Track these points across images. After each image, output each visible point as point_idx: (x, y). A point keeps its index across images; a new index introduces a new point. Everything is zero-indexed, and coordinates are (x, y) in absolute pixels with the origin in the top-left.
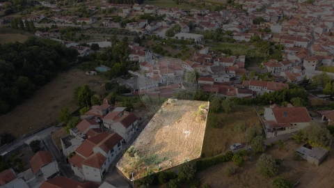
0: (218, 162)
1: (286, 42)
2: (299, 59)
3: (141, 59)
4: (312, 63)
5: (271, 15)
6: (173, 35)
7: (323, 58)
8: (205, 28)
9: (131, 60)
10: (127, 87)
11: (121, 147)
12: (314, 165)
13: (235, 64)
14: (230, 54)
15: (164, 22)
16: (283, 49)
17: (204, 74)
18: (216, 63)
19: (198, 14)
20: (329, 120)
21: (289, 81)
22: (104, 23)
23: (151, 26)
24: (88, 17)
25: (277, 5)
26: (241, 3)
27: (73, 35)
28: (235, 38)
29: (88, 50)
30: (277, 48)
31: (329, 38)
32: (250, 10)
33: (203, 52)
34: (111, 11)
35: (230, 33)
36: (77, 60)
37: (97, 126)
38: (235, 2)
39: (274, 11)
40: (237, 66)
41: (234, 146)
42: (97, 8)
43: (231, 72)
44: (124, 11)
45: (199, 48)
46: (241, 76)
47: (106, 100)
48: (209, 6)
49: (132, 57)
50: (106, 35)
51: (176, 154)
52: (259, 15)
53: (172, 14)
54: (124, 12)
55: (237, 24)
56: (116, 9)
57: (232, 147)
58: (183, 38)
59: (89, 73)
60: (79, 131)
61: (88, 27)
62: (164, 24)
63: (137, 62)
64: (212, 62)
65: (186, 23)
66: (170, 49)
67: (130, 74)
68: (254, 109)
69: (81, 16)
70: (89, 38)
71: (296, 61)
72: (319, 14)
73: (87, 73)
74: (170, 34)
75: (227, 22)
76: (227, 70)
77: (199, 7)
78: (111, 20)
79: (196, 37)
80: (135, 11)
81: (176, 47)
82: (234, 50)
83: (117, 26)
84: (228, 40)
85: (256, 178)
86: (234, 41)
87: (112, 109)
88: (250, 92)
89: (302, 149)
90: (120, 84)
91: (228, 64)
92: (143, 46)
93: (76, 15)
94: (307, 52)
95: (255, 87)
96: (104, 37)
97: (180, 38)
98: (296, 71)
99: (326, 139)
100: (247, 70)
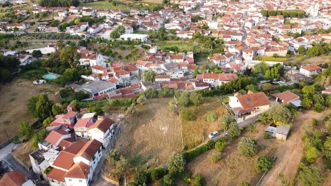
0: (202, 152)
1: (224, 37)
2: (238, 52)
3: (93, 62)
4: (249, 54)
5: (206, 12)
6: (118, 37)
7: (258, 49)
8: (149, 28)
9: (81, 64)
10: (86, 93)
11: (101, 153)
12: (282, 140)
13: (185, 60)
14: (178, 52)
15: (106, 24)
16: (223, 43)
17: (159, 72)
18: (168, 61)
19: (138, 15)
20: (283, 101)
21: (235, 71)
22: (39, 28)
23: (94, 28)
24: (19, 23)
25: (209, 4)
26: (177, 3)
27: (6, 43)
28: (178, 36)
29: (30, 58)
30: (217, 42)
31: (258, 31)
32: (186, 9)
33: (153, 51)
34: (45, 15)
35: (174, 32)
36: (20, 70)
37: (68, 136)
38: (171, 2)
39: (208, 9)
40: (187, 62)
41: (212, 134)
42: (28, 13)
43: (183, 68)
44: (60, 14)
45: (147, 48)
46: (194, 71)
47: (69, 108)
48: (147, 6)
49: (83, 61)
50: (46, 41)
51: (159, 151)
52: (195, 14)
53: (112, 16)
54: (61, 16)
55: (178, 22)
56: (50, 13)
57: (210, 136)
58: (129, 39)
59: (38, 82)
60: (49, 144)
61: (23, 33)
62: (107, 26)
63: (88, 66)
64: (163, 60)
65: (129, 24)
66: (119, 51)
67: (84, 79)
68: (218, 99)
69: (10, 22)
70: (26, 45)
71: (237, 53)
72: (246, 10)
73: (35, 82)
74: (115, 35)
75: (168, 21)
76: (179, 66)
77: (138, 8)
78: (47, 25)
79: (142, 37)
80: (72, 14)
81: (124, 48)
82: (180, 48)
83: (56, 30)
84: (173, 38)
85: (239, 160)
86: (178, 39)
87: (80, 116)
88: (206, 84)
89: (270, 128)
90: (76, 91)
91: (178, 61)
92: (90, 49)
93: (4, 20)
94: (243, 44)
95: (209, 80)
96: (44, 42)
97: (126, 39)
98: (238, 62)
99: (288, 117)
100: (197, 65)
